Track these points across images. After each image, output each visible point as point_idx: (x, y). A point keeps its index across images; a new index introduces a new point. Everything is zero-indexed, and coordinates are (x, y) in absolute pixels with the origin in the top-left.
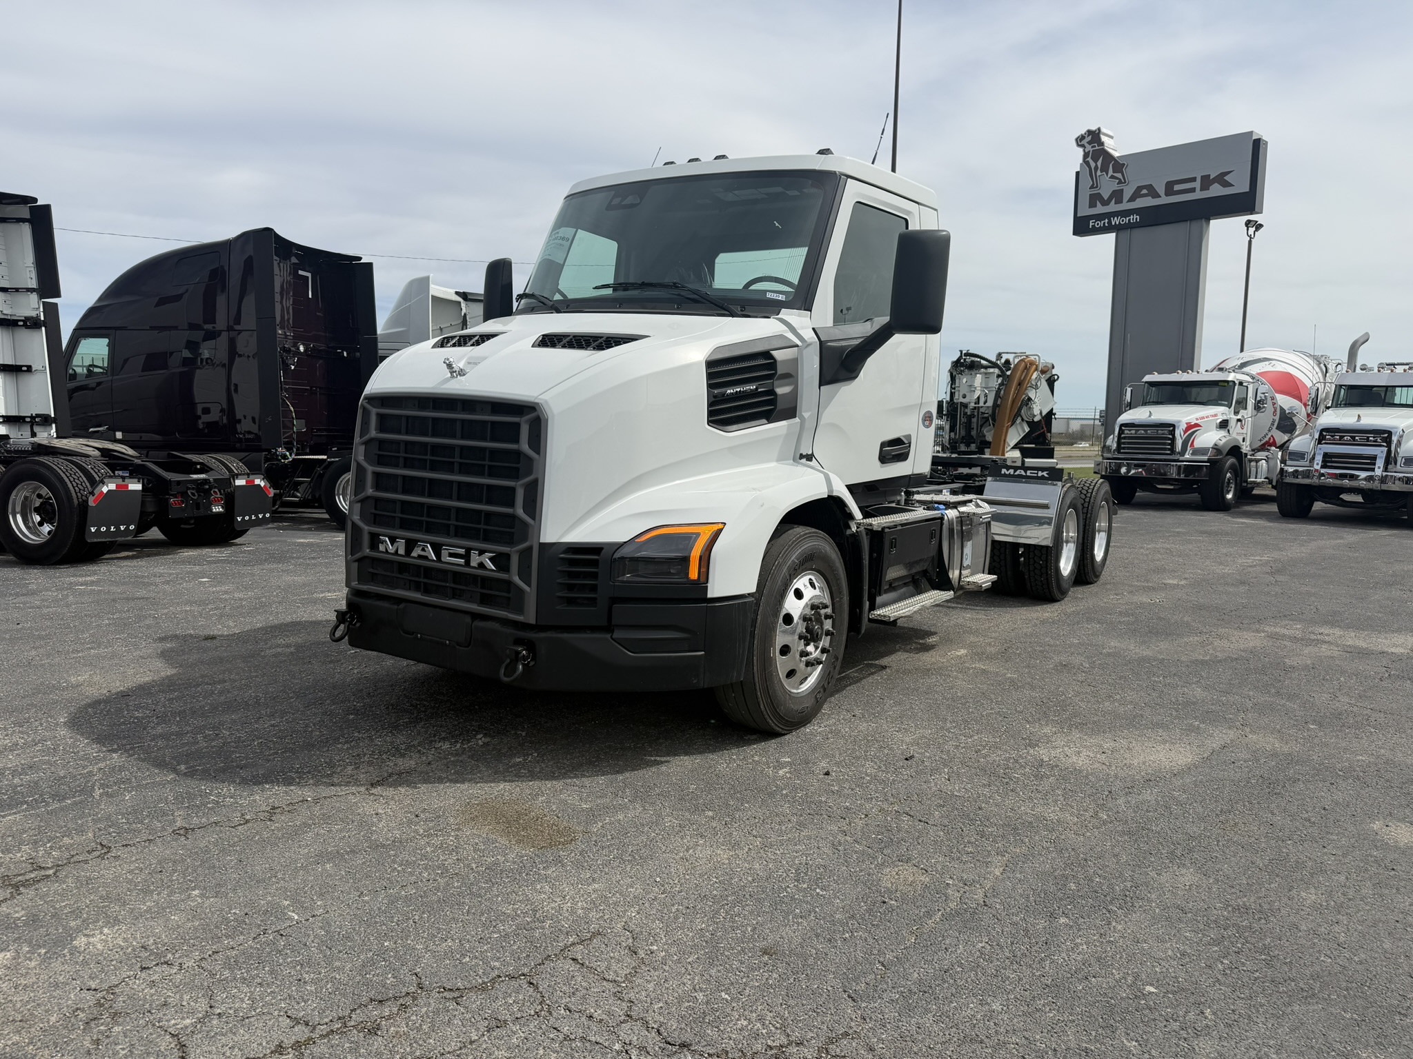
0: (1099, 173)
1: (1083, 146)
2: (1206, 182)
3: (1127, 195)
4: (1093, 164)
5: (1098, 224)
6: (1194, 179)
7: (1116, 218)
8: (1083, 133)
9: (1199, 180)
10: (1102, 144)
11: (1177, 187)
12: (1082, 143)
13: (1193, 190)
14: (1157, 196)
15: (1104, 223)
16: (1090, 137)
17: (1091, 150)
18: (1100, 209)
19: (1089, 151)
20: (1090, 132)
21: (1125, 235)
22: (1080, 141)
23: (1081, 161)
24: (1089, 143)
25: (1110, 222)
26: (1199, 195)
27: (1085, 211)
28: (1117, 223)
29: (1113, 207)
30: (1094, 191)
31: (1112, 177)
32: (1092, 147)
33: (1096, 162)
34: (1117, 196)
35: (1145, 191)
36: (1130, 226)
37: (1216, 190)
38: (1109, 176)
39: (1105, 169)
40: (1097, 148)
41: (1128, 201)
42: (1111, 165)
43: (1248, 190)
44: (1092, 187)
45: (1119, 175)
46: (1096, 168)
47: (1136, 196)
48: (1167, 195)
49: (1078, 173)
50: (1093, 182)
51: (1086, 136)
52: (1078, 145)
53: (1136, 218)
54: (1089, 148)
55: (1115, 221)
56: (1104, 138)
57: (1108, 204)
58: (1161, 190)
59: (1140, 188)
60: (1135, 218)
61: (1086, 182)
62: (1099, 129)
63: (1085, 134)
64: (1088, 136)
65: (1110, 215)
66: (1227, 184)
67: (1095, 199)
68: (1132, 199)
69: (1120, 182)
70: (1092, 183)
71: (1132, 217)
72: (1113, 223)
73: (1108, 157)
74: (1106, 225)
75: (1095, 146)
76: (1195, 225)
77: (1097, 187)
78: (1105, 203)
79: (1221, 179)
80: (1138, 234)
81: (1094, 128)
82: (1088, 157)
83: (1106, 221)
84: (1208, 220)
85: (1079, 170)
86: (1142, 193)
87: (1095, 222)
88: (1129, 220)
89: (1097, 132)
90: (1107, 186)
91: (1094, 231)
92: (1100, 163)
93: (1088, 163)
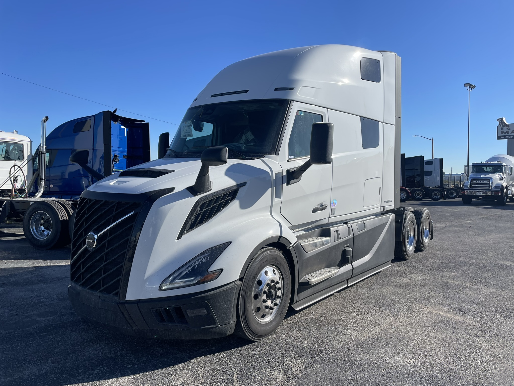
0: (503, 127)
3: (510, 131)
4: (501, 125)
12: (499, 120)
18: (503, 134)
22: (498, 120)
23: (498, 124)
25: (506, 137)
27: (500, 135)
29: (507, 134)
30: (502, 131)
31: (506, 128)
33: (502, 125)
34: (508, 132)
36: (511, 138)
39: (504, 126)
45: (508, 128)
46: (502, 126)
49: (497, 127)
50: (502, 129)
54: (500, 122)
55: (507, 137)
56: (504, 120)
57: (506, 134)
59: (513, 131)
60: (512, 137)
61: (500, 129)
67: (502, 133)
69: (508, 129)
73: (505, 124)
75: (502, 121)
81: (501, 118)
87: (502, 137)
90: (505, 130)
91: (502, 139)
92: (503, 125)
93: (500, 125)
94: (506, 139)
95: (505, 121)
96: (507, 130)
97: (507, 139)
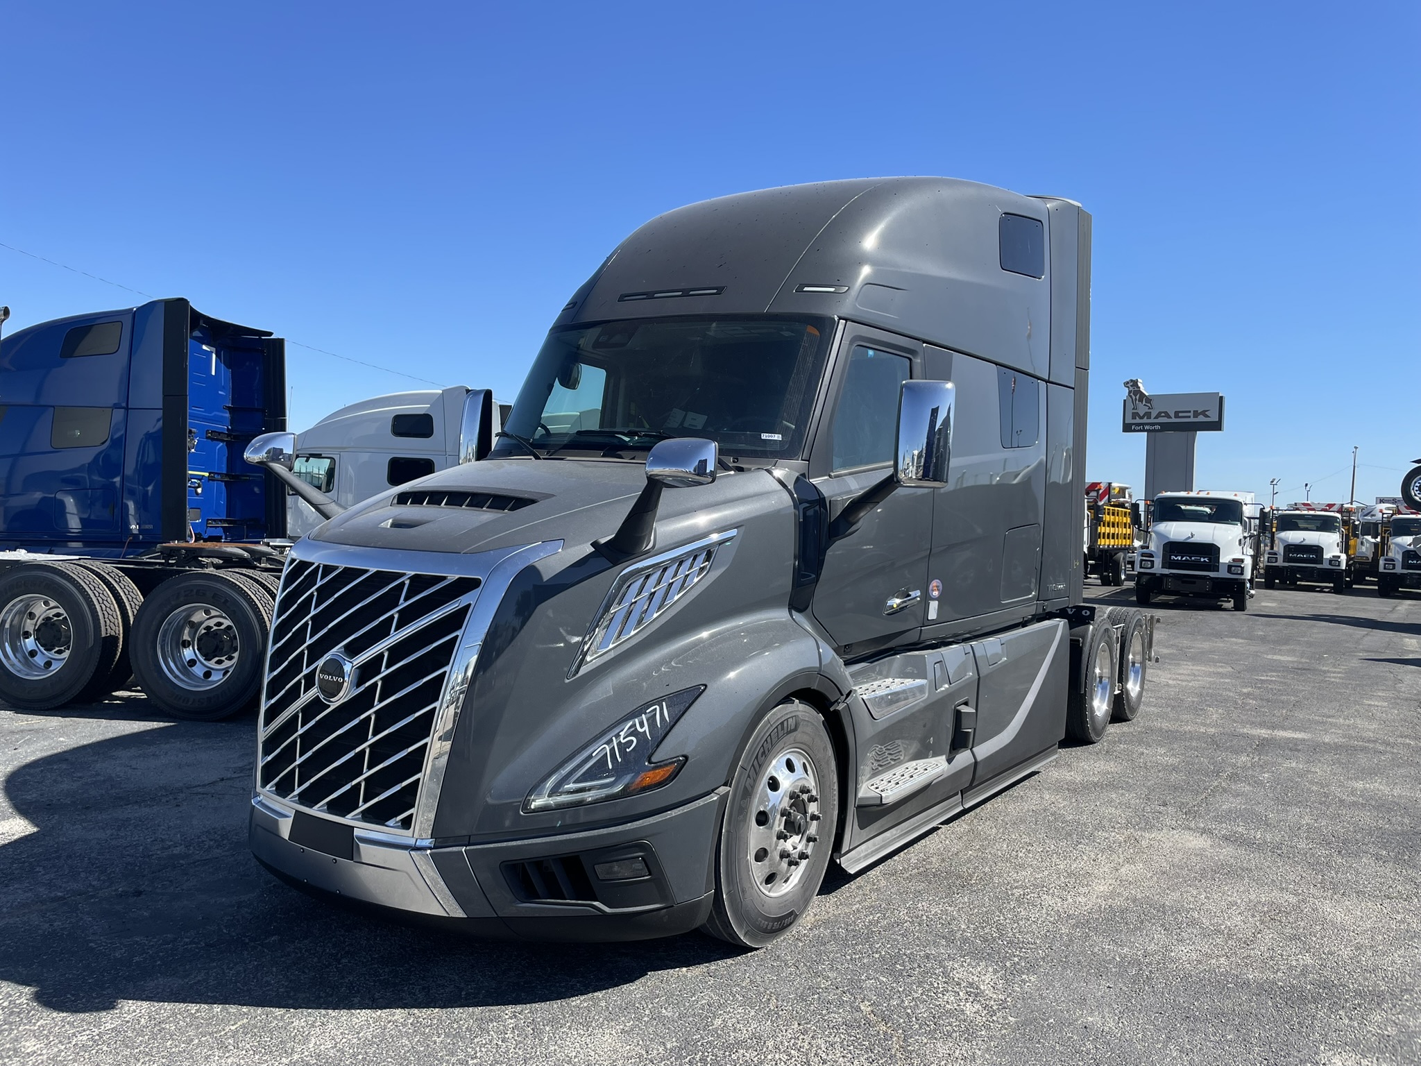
0: (1137, 402)
1: (1128, 387)
2: (1196, 414)
3: (1153, 415)
4: (1134, 397)
5: (1137, 428)
6: (1190, 412)
8: (1128, 380)
9: (1192, 412)
10: (1139, 388)
11: (1180, 415)
12: (1128, 385)
13: (1189, 417)
15: (1141, 428)
17: (1133, 390)
18: (1138, 421)
20: (1132, 381)
21: (1152, 434)
22: (1126, 384)
23: (1127, 394)
24: (1131, 386)
25: (1144, 428)
26: (1192, 420)
27: (1129, 420)
29: (1145, 420)
30: (1135, 411)
31: (1145, 405)
34: (1148, 415)
35: (1163, 414)
36: (1154, 431)
37: (1201, 419)
39: (1141, 400)
40: (1136, 389)
41: (1154, 418)
42: (1144, 399)
43: (1218, 420)
44: (1134, 409)
45: (1149, 405)
46: (1136, 399)
47: (1158, 416)
48: (1175, 417)
49: (1125, 401)
50: (1134, 407)
52: (1125, 387)
53: (1159, 427)
54: (1131, 389)
55: (1147, 427)
56: (1140, 385)
58: (1172, 415)
59: (1160, 413)
60: (1157, 427)
61: (1130, 406)
62: (1137, 380)
64: (1131, 383)
65: (1143, 424)
66: (1208, 416)
67: (1135, 415)
68: (1156, 417)
69: (1149, 408)
73: (1142, 394)
75: (1134, 388)
76: (1190, 434)
77: (1136, 409)
78: (1142, 418)
79: (1204, 413)
80: (1158, 434)
81: (1134, 379)
83: (1142, 426)
84: (1196, 432)
87: (1135, 427)
88: (1155, 427)
90: (1142, 409)
91: (1135, 431)
92: (1137, 397)
93: (1131, 396)
94: (1143, 430)
95: (1142, 389)
96: (1146, 410)
97: (1146, 433)
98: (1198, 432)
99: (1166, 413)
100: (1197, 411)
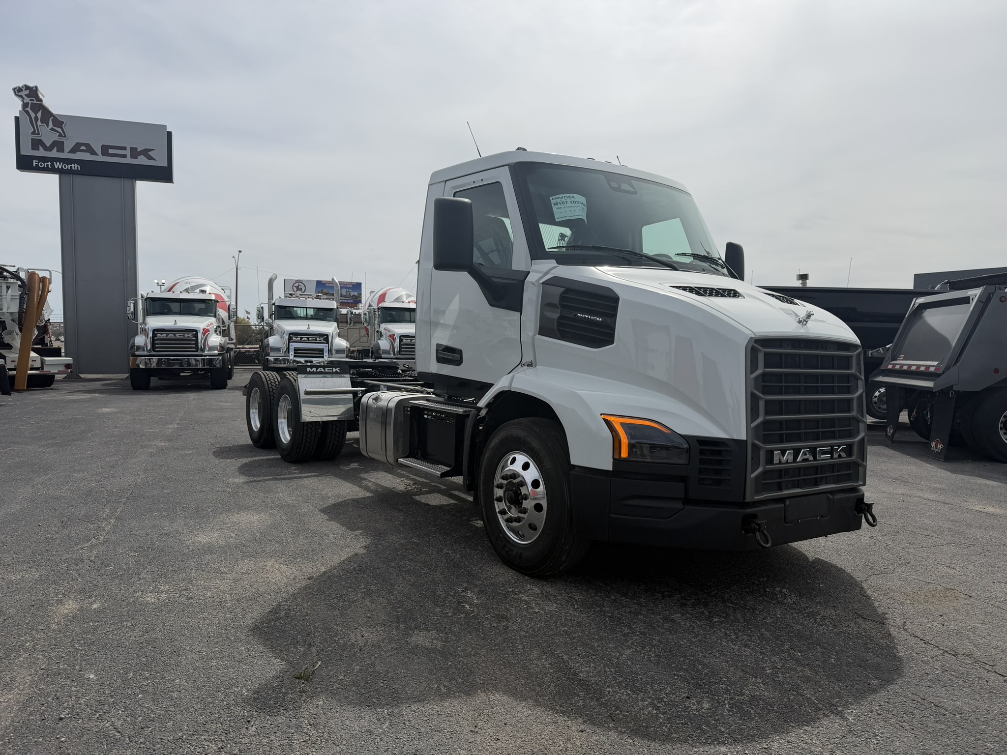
0: (39, 123)
1: (21, 96)
2: (135, 153)
3: (68, 145)
4: (33, 115)
5: (41, 165)
6: (125, 148)
7: (58, 163)
8: (20, 86)
9: (128, 149)
10: (41, 100)
11: (111, 151)
12: (20, 94)
13: (125, 156)
14: (93, 153)
15: (47, 165)
16: (28, 91)
17: (30, 102)
18: (41, 153)
19: (28, 103)
20: (27, 87)
21: (68, 178)
22: (18, 91)
23: (20, 108)
24: (27, 96)
25: (53, 165)
26: (128, 160)
27: (27, 151)
28: (60, 167)
29: (54, 154)
30: (36, 137)
31: (52, 129)
32: (31, 100)
33: (36, 113)
34: (59, 145)
35: (83, 148)
36: (71, 173)
37: (142, 160)
38: (50, 127)
39: (45, 121)
40: (35, 102)
41: (70, 152)
42: (50, 119)
43: (167, 166)
44: (34, 133)
46: (36, 118)
47: (76, 149)
48: (103, 154)
49: (17, 119)
50: (34, 128)
51: (24, 89)
52: (16, 95)
53: (77, 167)
54: (27, 100)
55: (57, 165)
56: (41, 97)
57: (51, 151)
59: (79, 144)
60: (75, 167)
61: (26, 127)
62: (36, 87)
63: (23, 87)
64: (25, 90)
65: (52, 160)
66: (151, 158)
67: (37, 144)
68: (73, 151)
69: (60, 135)
70: (33, 130)
71: (73, 165)
72: (56, 167)
73: (47, 114)
74: (50, 167)
75: (33, 100)
76: (127, 182)
77: (39, 134)
78: (47, 149)
79: (146, 153)
80: (78, 180)
81: (31, 85)
82: (28, 107)
83: (49, 163)
84: (136, 180)
85: (18, 115)
86: (81, 148)
87: (38, 163)
88: (71, 167)
89: (34, 89)
90: (48, 136)
91: (38, 169)
92: (39, 115)
93: (27, 113)
94: (52, 170)
96: (55, 137)
97: (57, 176)
98: (137, 181)
99: (87, 145)
100: (137, 148)
